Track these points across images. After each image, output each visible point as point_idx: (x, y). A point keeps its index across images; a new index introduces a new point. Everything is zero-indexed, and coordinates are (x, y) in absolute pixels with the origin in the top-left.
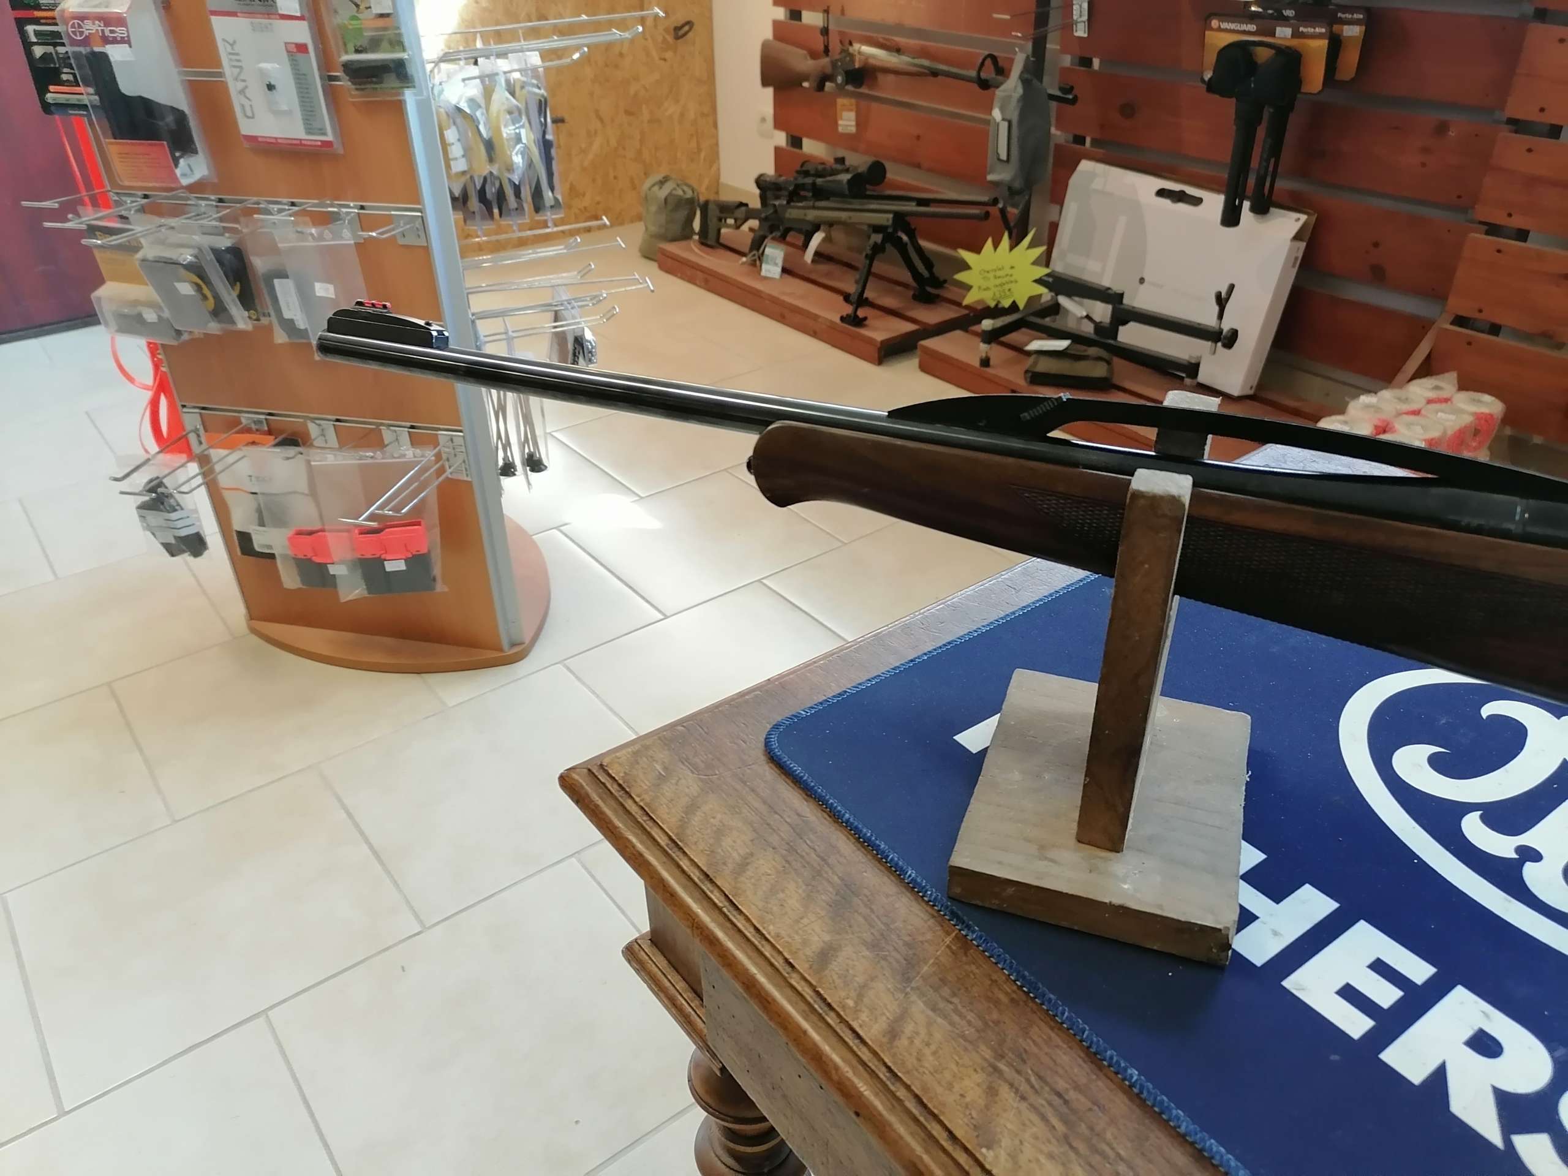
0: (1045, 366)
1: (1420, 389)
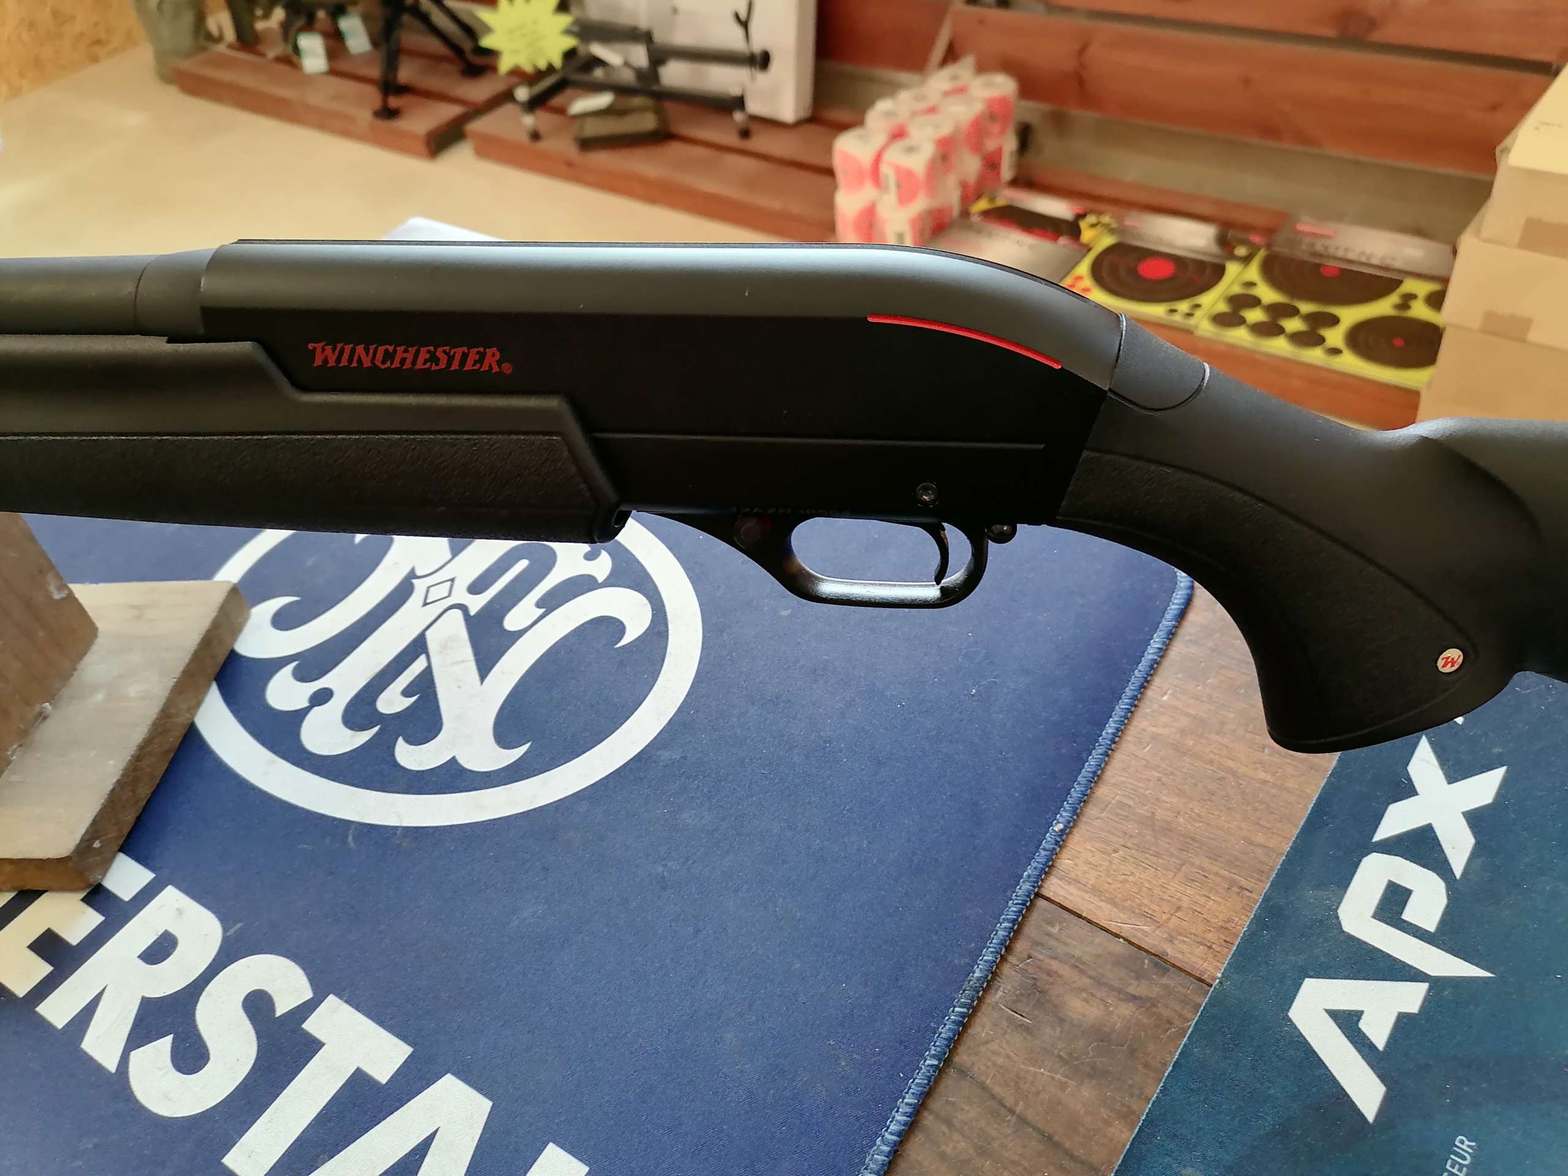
0: (593, 129)
1: (939, 81)
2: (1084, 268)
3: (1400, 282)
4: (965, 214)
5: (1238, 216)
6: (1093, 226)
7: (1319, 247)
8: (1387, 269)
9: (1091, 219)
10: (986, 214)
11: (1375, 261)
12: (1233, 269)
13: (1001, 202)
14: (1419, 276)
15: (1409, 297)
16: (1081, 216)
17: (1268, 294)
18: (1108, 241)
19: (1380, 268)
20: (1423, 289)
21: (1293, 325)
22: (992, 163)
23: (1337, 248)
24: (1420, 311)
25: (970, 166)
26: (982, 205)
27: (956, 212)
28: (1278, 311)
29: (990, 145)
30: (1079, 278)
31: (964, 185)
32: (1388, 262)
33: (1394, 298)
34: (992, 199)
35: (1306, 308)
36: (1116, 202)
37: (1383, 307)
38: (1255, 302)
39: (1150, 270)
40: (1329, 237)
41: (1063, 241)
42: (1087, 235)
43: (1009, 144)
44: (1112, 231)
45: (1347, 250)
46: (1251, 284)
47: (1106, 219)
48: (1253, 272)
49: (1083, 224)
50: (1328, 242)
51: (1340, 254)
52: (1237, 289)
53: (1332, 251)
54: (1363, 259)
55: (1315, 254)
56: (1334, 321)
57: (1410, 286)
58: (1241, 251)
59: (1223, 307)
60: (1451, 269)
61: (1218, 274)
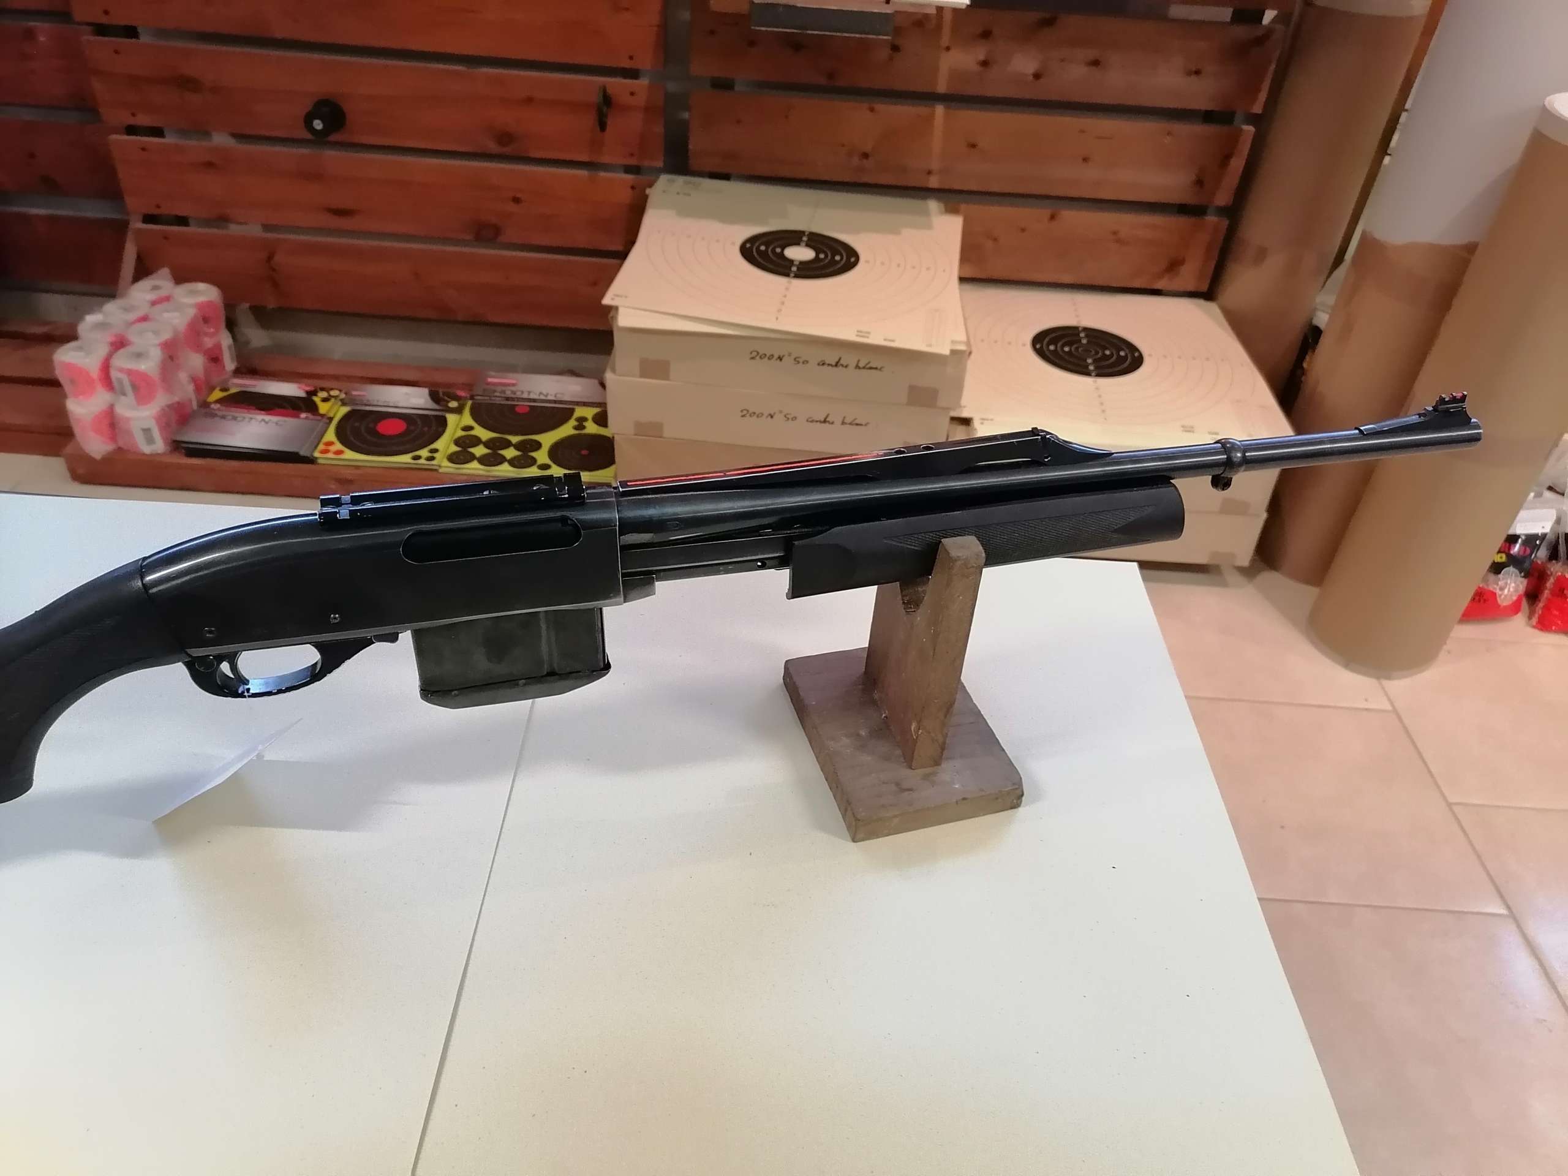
1: (141, 294)
2: (330, 435)
3: (572, 411)
4: (204, 405)
5: (439, 378)
6: (325, 400)
7: (508, 394)
8: (561, 402)
9: (322, 394)
10: (223, 401)
11: (550, 398)
12: (451, 418)
13: (233, 390)
14: (585, 404)
15: (582, 420)
16: (312, 393)
17: (484, 434)
18: (342, 410)
19: (555, 402)
20: (589, 412)
21: (510, 453)
22: (215, 358)
23: (522, 392)
24: (591, 428)
25: (196, 362)
26: (217, 394)
27: (195, 405)
28: (495, 445)
29: (209, 342)
30: (330, 444)
31: (194, 380)
32: (560, 397)
33: (572, 423)
34: (223, 390)
35: (515, 439)
36: (336, 378)
37: (567, 430)
38: (476, 441)
39: (386, 428)
40: (513, 385)
41: (303, 415)
42: (323, 408)
43: (226, 340)
44: (344, 403)
45: (529, 393)
46: (471, 428)
47: (334, 393)
48: (467, 419)
49: (317, 399)
50: (513, 389)
51: (525, 396)
52: (460, 433)
53: (519, 394)
54: (542, 397)
55: (507, 399)
56: (538, 446)
57: (579, 412)
58: (453, 404)
60: (605, 397)
61: (442, 423)
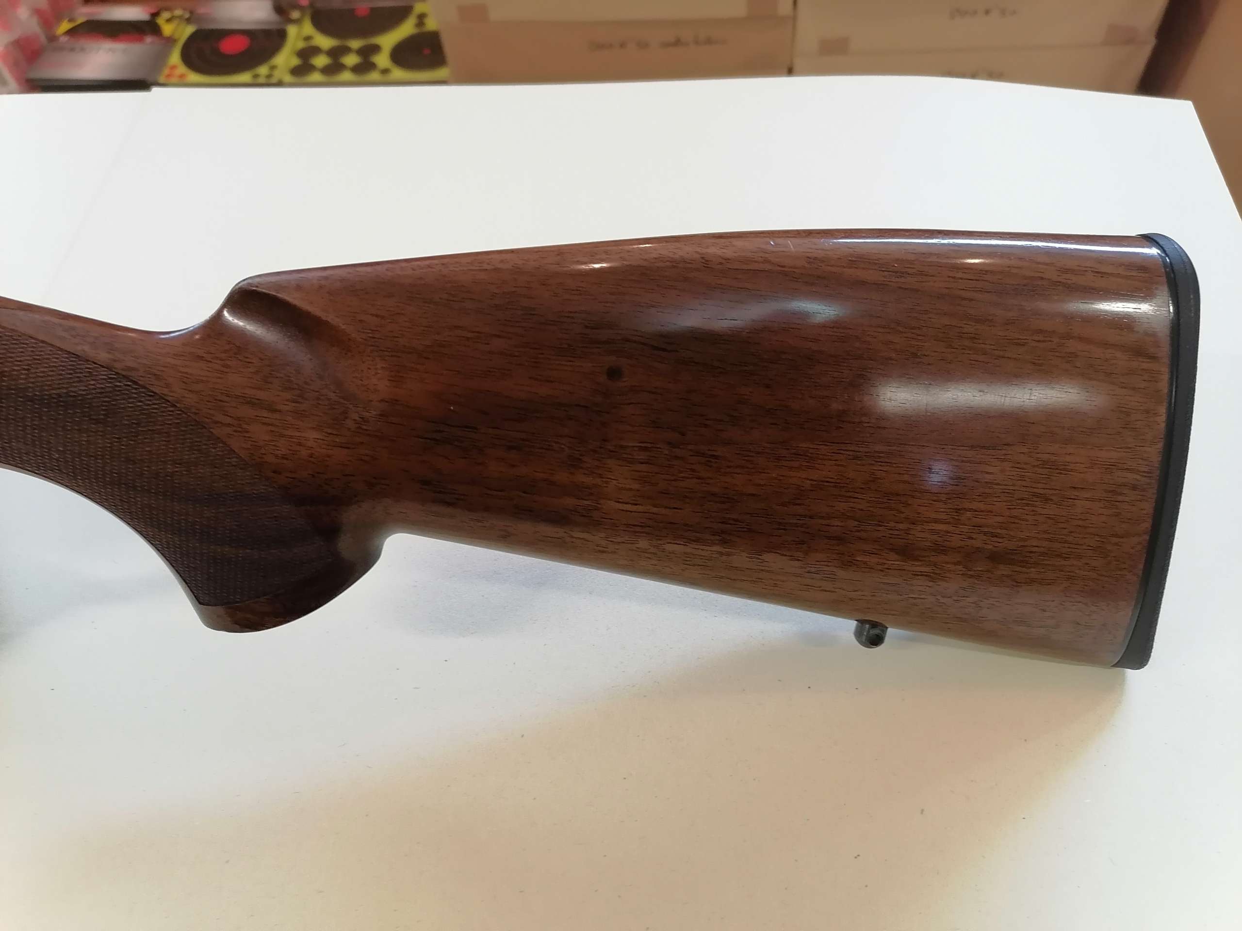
2: (175, 58)
4: (52, 38)
6: (169, 21)
9: (166, 15)
10: (71, 32)
12: (292, 31)
13: (80, 20)
15: (421, 16)
16: (155, 15)
17: (325, 42)
18: (190, 30)
21: (351, 60)
24: (431, 25)
26: (65, 26)
27: (43, 39)
28: (336, 53)
30: (174, 67)
31: (39, 13)
33: (412, 20)
34: (71, 20)
35: (355, 44)
37: (406, 29)
38: (315, 51)
39: (228, 47)
41: (149, 39)
42: (167, 29)
44: (189, 21)
46: (308, 38)
47: (178, 12)
48: (308, 28)
49: (161, 21)
52: (301, 45)
55: (346, 2)
56: (376, 49)
57: (419, 8)
58: (294, 15)
59: (295, 61)
61: (281, 35)
